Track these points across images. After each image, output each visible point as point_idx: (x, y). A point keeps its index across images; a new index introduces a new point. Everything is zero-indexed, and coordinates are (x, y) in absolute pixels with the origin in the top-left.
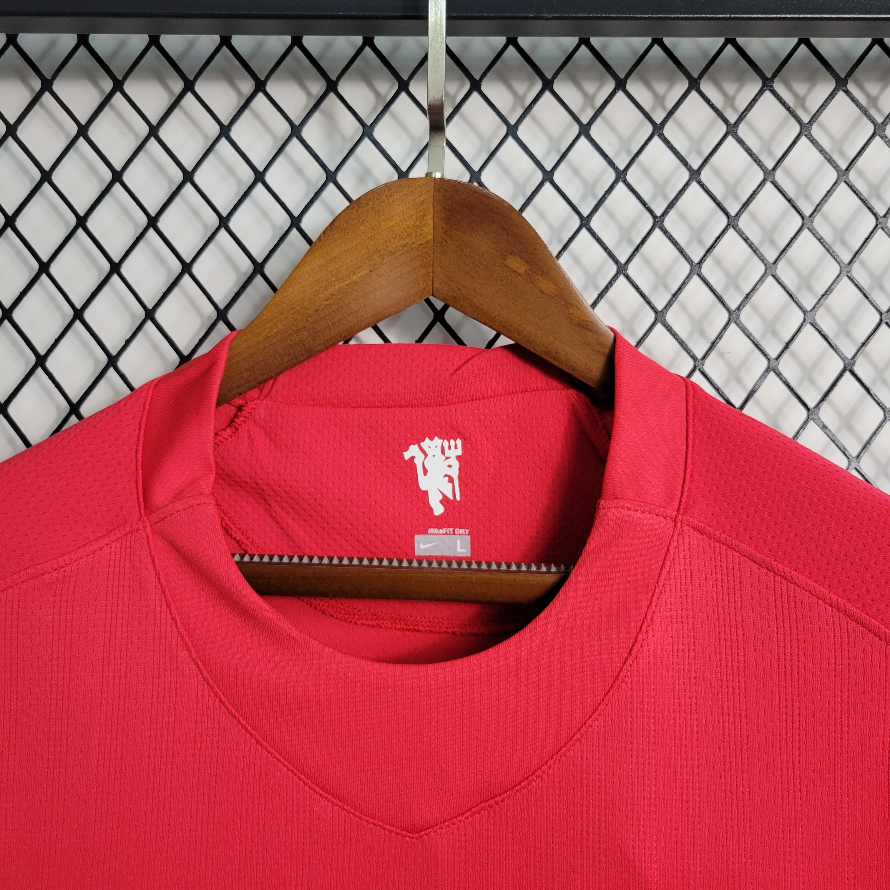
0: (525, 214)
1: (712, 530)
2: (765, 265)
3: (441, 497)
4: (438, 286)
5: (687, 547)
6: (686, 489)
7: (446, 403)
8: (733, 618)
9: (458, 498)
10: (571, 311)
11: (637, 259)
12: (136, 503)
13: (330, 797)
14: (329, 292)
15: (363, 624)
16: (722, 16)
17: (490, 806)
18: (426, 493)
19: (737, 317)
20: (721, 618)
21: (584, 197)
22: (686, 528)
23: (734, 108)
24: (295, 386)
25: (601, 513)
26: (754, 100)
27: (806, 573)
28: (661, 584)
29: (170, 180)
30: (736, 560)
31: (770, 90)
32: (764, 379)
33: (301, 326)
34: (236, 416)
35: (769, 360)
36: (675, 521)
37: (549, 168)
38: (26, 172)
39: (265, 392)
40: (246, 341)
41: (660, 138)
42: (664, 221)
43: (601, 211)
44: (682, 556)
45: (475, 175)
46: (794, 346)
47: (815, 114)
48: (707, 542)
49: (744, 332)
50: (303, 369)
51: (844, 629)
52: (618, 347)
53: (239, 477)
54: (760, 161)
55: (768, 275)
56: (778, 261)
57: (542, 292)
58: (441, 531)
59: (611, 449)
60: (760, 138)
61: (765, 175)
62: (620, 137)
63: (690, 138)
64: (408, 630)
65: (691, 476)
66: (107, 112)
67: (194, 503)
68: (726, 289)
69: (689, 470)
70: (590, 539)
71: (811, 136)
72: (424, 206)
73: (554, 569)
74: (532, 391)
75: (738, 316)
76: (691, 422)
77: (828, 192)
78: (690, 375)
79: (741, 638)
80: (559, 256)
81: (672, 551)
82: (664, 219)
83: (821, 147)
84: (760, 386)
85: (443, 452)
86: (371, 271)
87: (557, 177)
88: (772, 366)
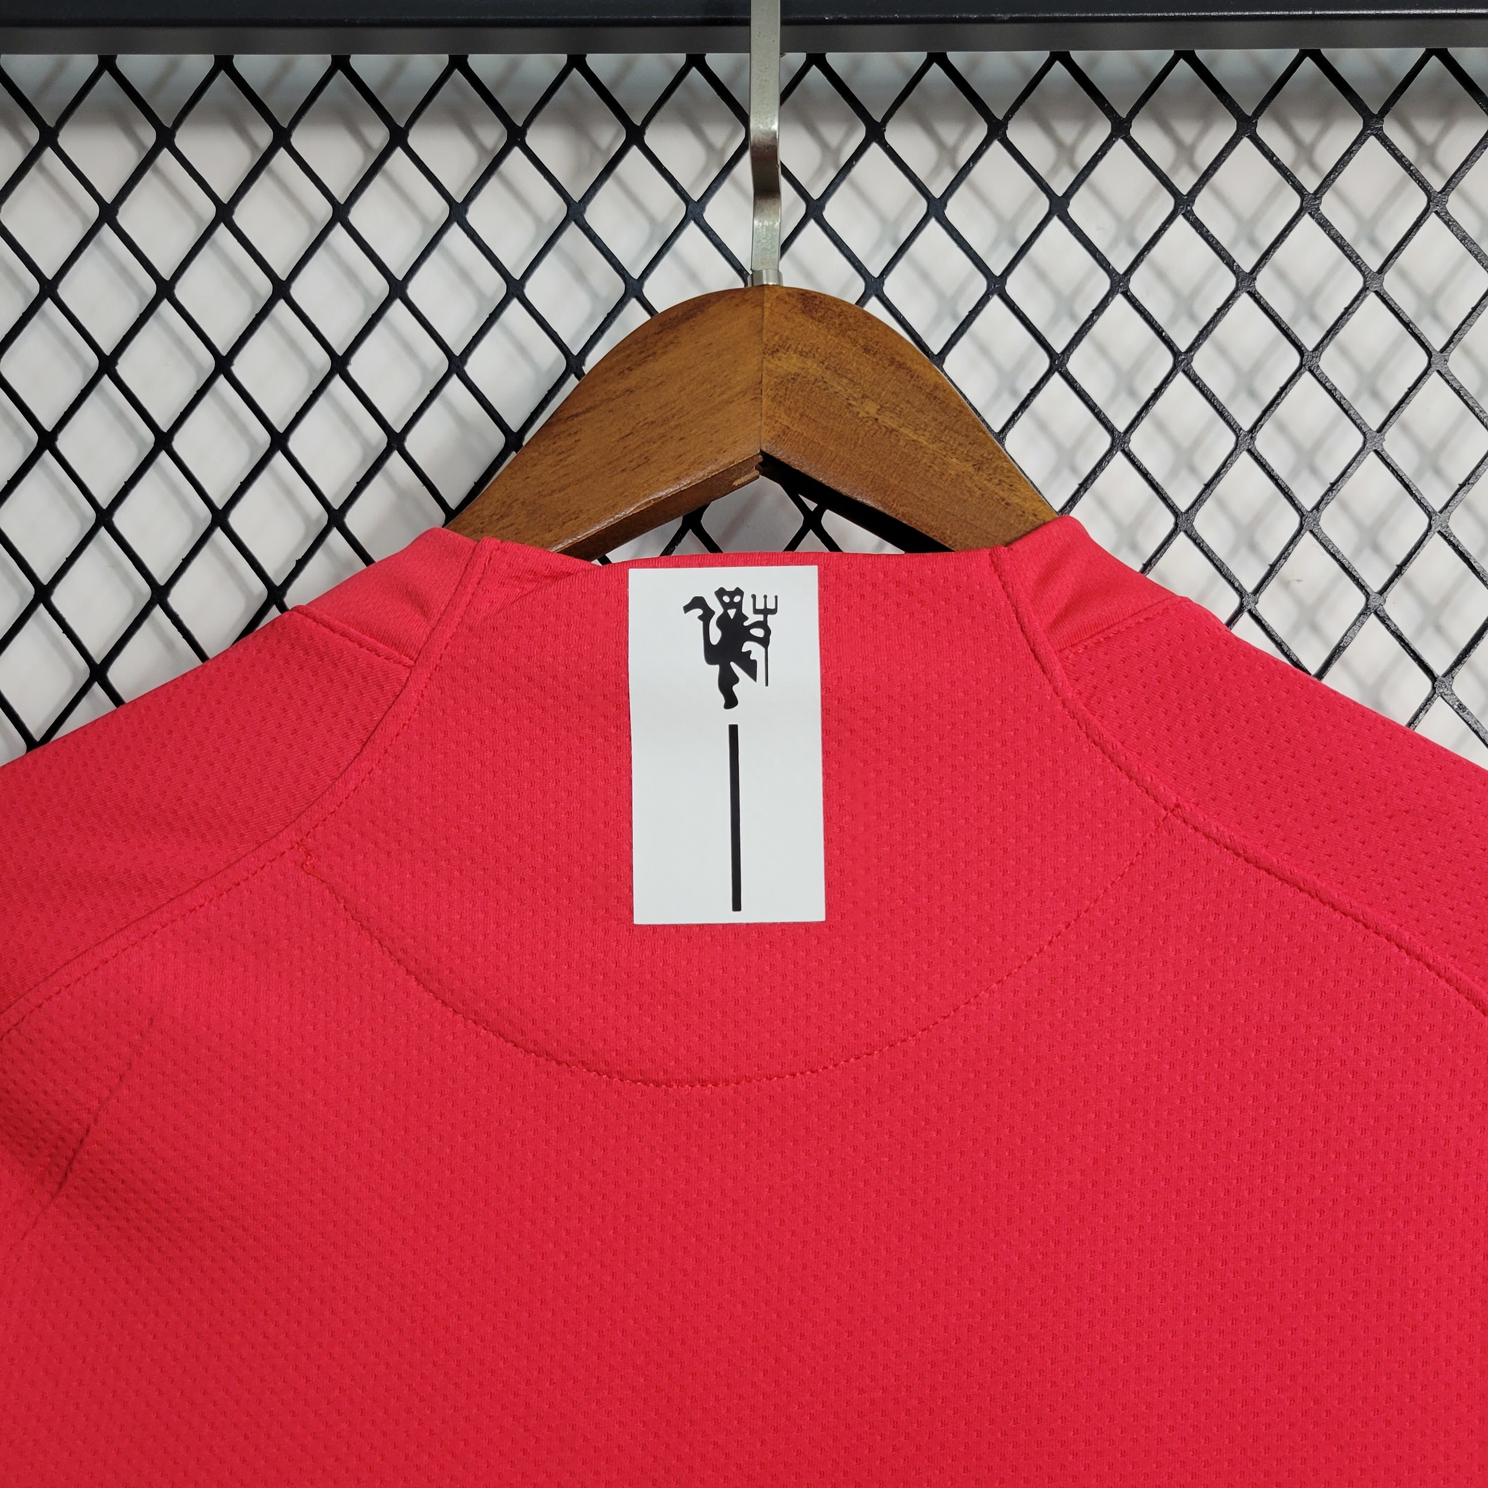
2: (1364, 434)
11: (1145, 424)
16: (1299, 13)
19: (1315, 523)
21: (1055, 319)
23: (1314, 166)
26: (1349, 153)
29: (367, 294)
31: (1376, 136)
32: (1360, 627)
35: (1367, 595)
37: (997, 271)
38: (131, 281)
41: (1188, 219)
42: (1192, 361)
43: (1085, 343)
45: (874, 284)
46: (1409, 571)
47: (1453, 176)
49: (1325, 548)
54: (1358, 257)
55: (1369, 450)
56: (1386, 427)
60: (1357, 215)
61: (1365, 282)
62: (1117, 217)
63: (1237, 217)
66: (263, 183)
68: (1295, 472)
71: (1447, 213)
75: (1317, 521)
77: (1474, 309)
78: (1232, 621)
82: (1193, 356)
83: (1464, 231)
84: (1352, 639)
87: (1012, 287)
88: (1372, 604)
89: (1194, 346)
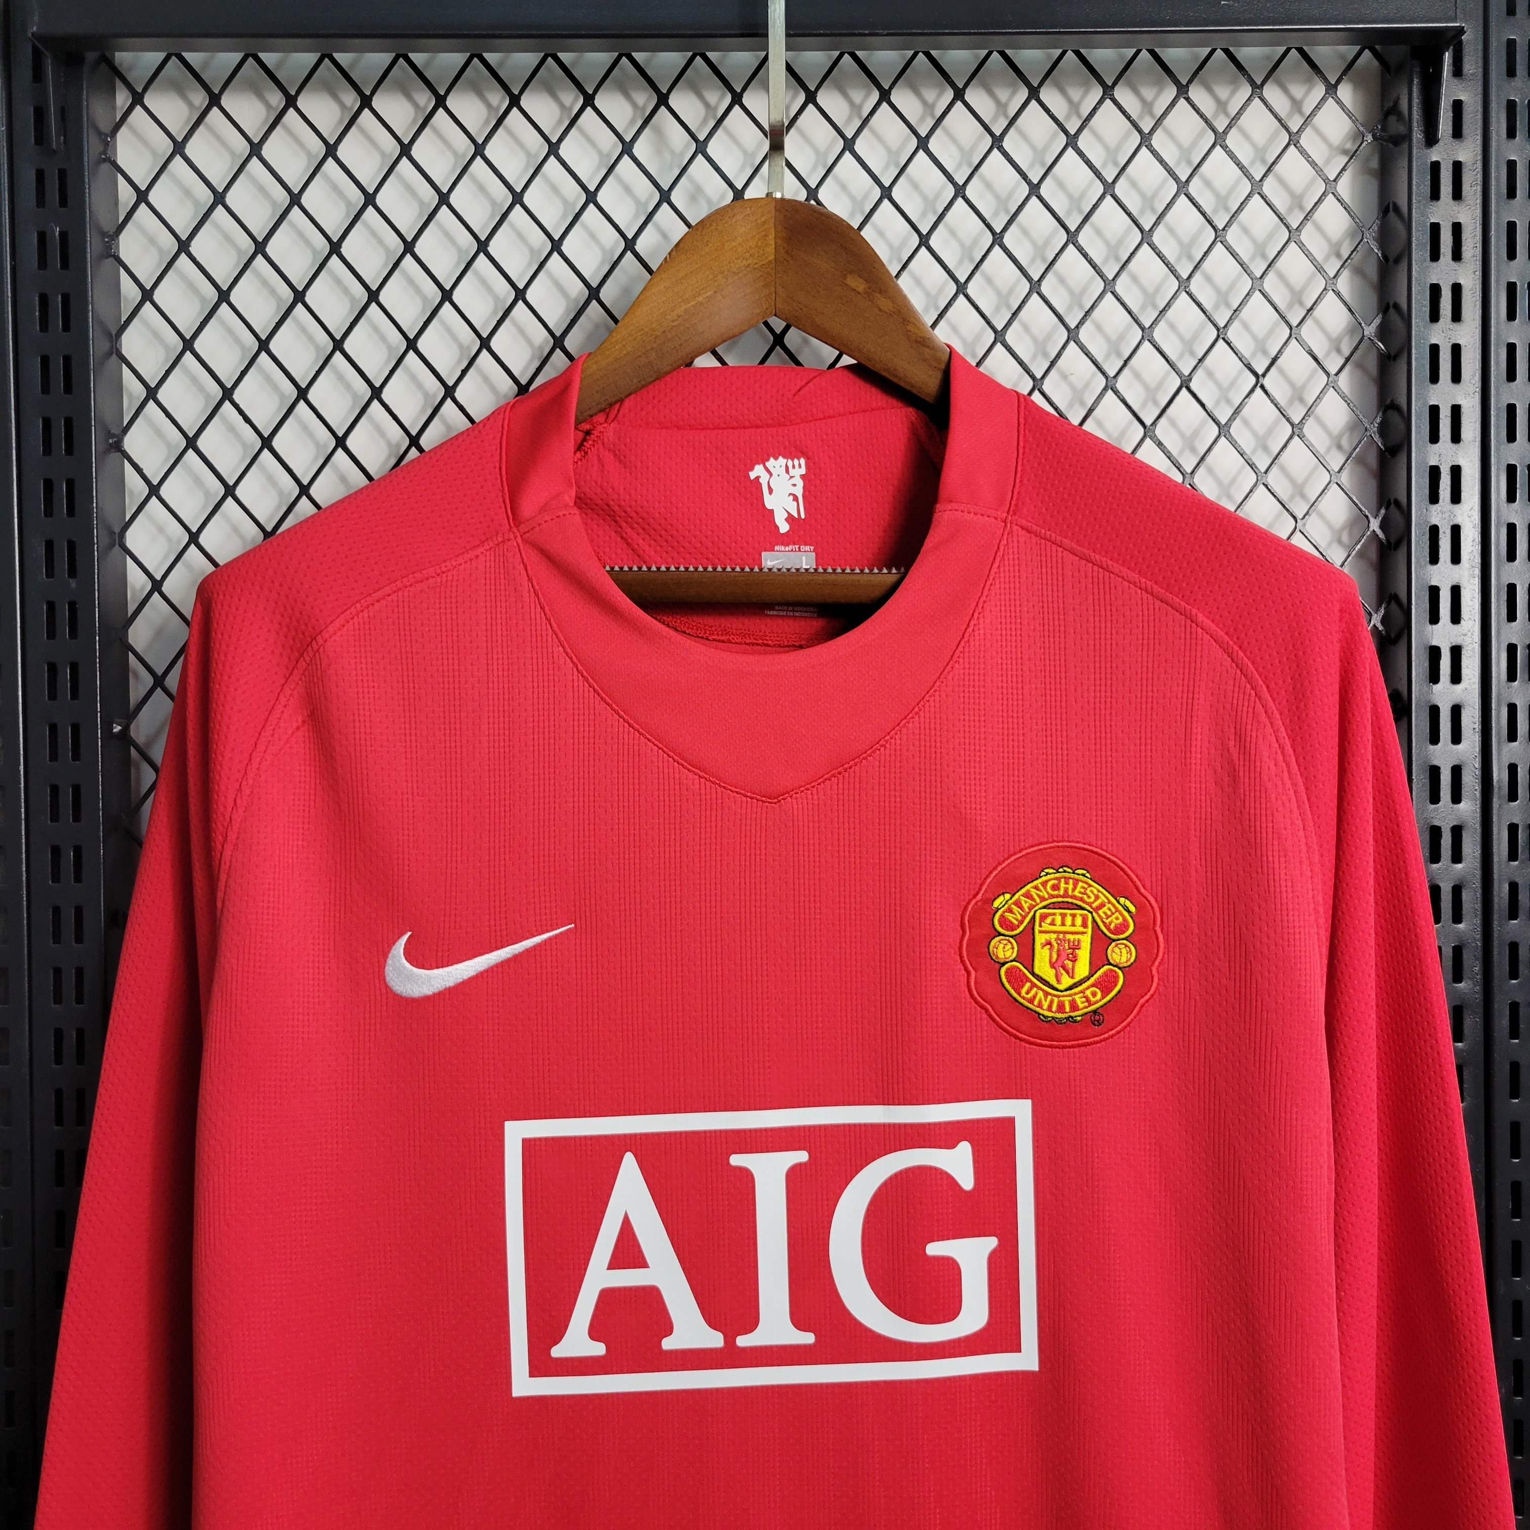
0: (863, 233)
1: (1039, 529)
2: (1104, 281)
3: (786, 515)
4: (780, 306)
5: (1016, 545)
6: (1015, 493)
7: (788, 423)
8: (1056, 606)
9: (803, 516)
10: (909, 328)
11: (976, 278)
12: (505, 516)
13: (697, 771)
14: (676, 313)
15: (714, 640)
17: (840, 773)
18: (772, 511)
20: (1045, 605)
22: (1015, 528)
24: (642, 409)
25: (936, 516)
26: (1095, 109)
27: (1120, 562)
28: (991, 578)
29: (498, 202)
30: (1060, 554)
31: (1110, 98)
32: (1103, 397)
33: (649, 348)
34: (584, 440)
35: (1107, 377)
36: (1005, 522)
37: (887, 184)
39: (612, 416)
40: (596, 363)
42: (1003, 238)
44: (1011, 552)
45: (813, 193)
46: (1133, 361)
47: (1156, 124)
48: (1034, 539)
49: (1082, 350)
50: (648, 392)
51: (1151, 607)
52: (952, 361)
53: (590, 499)
54: (1100, 175)
55: (1107, 291)
57: (880, 310)
58: (787, 548)
59: (946, 457)
61: (1105, 189)
64: (758, 644)
65: (1021, 481)
67: (561, 514)
69: (1019, 475)
70: (927, 540)
71: (1152, 146)
72: (766, 227)
73: (894, 571)
74: (873, 410)
75: (1077, 335)
76: (1022, 432)
77: (1168, 205)
78: (1030, 393)
79: (1062, 623)
80: (898, 275)
81: (1002, 548)
82: (1004, 235)
84: (1098, 404)
85: (787, 471)
86: (715, 292)
87: (896, 194)
88: (1109, 384)
89: (1005, 229)
